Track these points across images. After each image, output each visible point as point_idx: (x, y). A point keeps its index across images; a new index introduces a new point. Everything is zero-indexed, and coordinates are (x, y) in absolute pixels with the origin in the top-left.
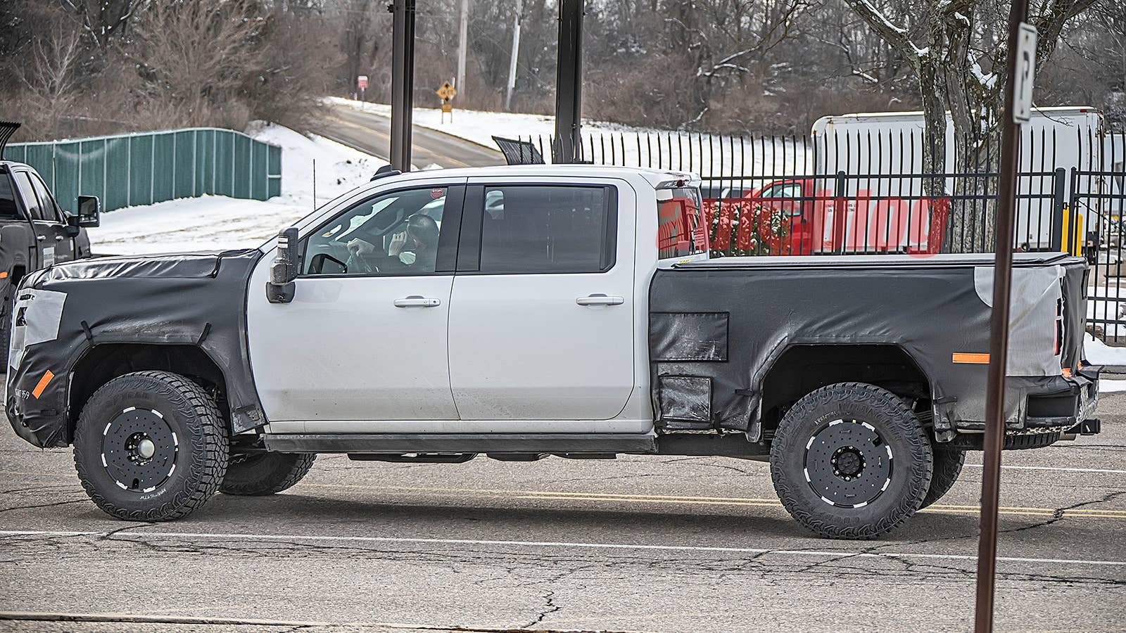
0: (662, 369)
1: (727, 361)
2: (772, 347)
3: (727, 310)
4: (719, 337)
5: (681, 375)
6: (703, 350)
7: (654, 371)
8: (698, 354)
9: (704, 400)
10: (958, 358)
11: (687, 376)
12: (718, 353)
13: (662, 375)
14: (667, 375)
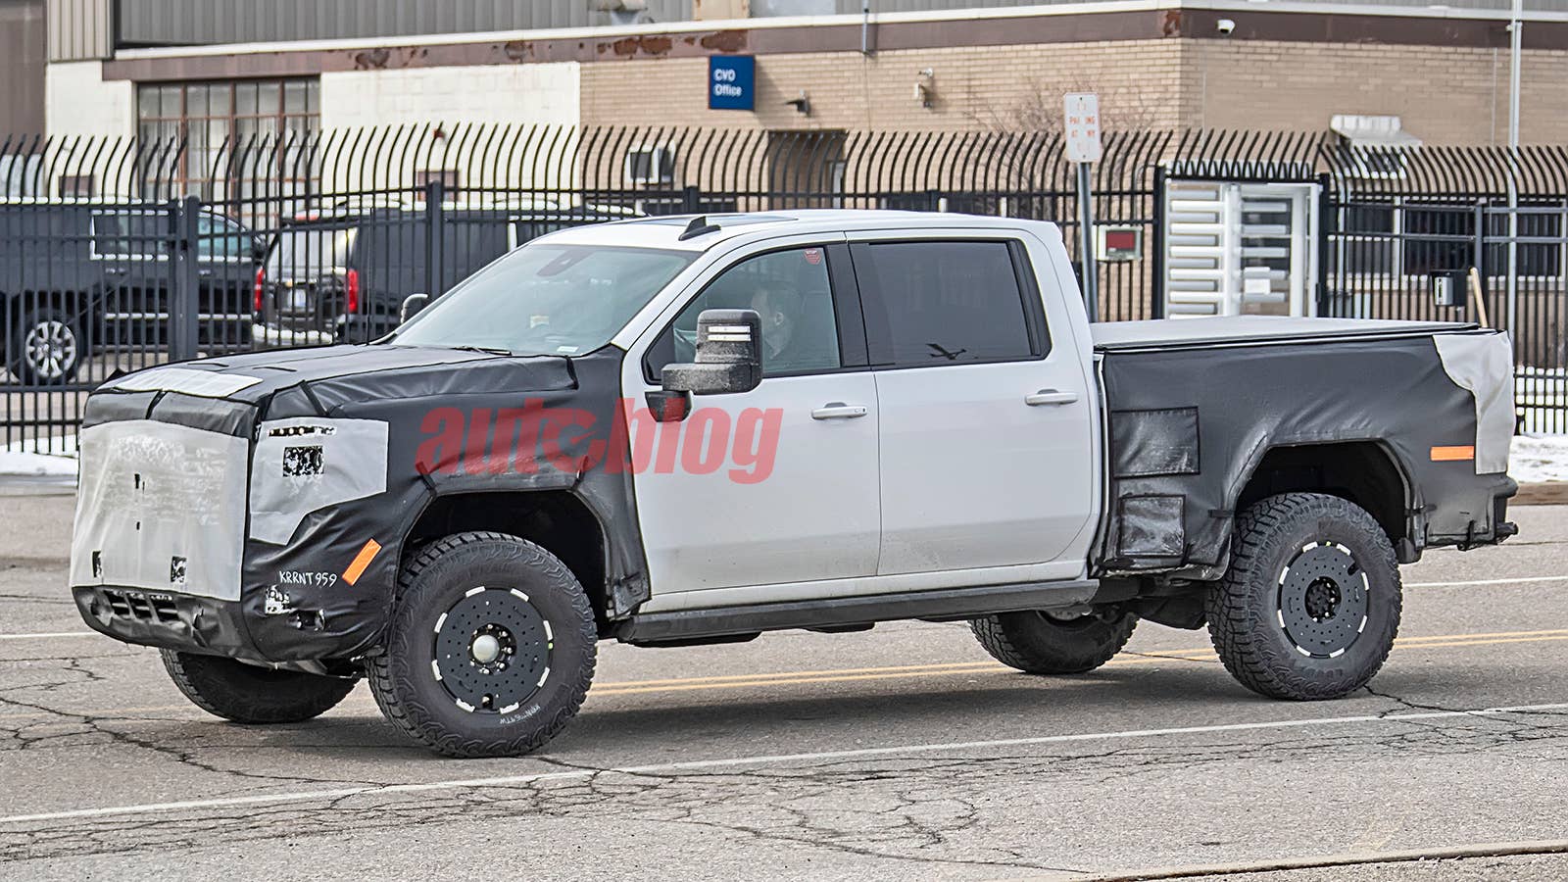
0: (1125, 487)
1: (1199, 473)
2: (1248, 452)
3: (1194, 404)
4: (1189, 442)
5: (1146, 496)
6: (1174, 460)
7: (1115, 492)
8: (1168, 466)
9: (1174, 527)
10: (1438, 454)
11: (1154, 495)
12: (1190, 463)
13: (1125, 497)
14: (1130, 496)
